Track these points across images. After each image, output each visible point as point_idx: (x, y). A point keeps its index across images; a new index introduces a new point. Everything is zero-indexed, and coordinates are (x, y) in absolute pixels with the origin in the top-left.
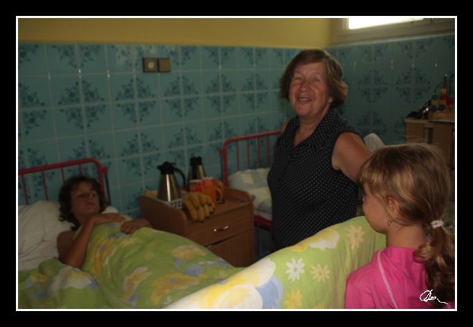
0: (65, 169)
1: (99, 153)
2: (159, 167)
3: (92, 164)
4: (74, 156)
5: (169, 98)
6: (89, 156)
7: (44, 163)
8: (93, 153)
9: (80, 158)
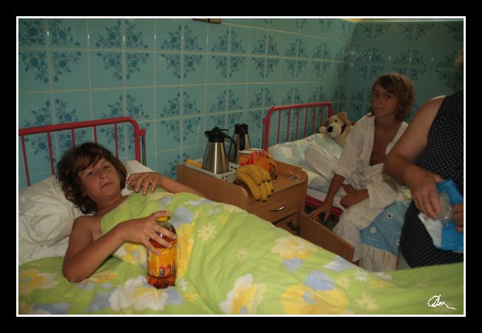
0: (99, 128)
1: (136, 111)
2: (207, 133)
3: (129, 124)
4: (109, 114)
5: (216, 54)
6: (125, 114)
7: (73, 120)
8: (130, 111)
9: (116, 116)
